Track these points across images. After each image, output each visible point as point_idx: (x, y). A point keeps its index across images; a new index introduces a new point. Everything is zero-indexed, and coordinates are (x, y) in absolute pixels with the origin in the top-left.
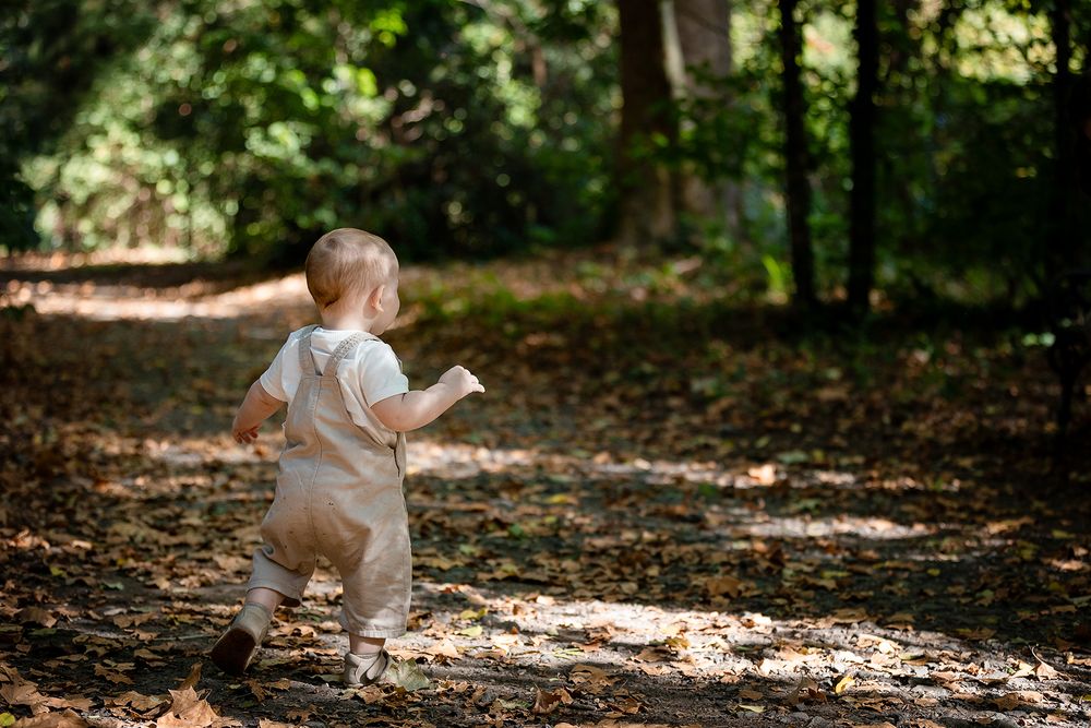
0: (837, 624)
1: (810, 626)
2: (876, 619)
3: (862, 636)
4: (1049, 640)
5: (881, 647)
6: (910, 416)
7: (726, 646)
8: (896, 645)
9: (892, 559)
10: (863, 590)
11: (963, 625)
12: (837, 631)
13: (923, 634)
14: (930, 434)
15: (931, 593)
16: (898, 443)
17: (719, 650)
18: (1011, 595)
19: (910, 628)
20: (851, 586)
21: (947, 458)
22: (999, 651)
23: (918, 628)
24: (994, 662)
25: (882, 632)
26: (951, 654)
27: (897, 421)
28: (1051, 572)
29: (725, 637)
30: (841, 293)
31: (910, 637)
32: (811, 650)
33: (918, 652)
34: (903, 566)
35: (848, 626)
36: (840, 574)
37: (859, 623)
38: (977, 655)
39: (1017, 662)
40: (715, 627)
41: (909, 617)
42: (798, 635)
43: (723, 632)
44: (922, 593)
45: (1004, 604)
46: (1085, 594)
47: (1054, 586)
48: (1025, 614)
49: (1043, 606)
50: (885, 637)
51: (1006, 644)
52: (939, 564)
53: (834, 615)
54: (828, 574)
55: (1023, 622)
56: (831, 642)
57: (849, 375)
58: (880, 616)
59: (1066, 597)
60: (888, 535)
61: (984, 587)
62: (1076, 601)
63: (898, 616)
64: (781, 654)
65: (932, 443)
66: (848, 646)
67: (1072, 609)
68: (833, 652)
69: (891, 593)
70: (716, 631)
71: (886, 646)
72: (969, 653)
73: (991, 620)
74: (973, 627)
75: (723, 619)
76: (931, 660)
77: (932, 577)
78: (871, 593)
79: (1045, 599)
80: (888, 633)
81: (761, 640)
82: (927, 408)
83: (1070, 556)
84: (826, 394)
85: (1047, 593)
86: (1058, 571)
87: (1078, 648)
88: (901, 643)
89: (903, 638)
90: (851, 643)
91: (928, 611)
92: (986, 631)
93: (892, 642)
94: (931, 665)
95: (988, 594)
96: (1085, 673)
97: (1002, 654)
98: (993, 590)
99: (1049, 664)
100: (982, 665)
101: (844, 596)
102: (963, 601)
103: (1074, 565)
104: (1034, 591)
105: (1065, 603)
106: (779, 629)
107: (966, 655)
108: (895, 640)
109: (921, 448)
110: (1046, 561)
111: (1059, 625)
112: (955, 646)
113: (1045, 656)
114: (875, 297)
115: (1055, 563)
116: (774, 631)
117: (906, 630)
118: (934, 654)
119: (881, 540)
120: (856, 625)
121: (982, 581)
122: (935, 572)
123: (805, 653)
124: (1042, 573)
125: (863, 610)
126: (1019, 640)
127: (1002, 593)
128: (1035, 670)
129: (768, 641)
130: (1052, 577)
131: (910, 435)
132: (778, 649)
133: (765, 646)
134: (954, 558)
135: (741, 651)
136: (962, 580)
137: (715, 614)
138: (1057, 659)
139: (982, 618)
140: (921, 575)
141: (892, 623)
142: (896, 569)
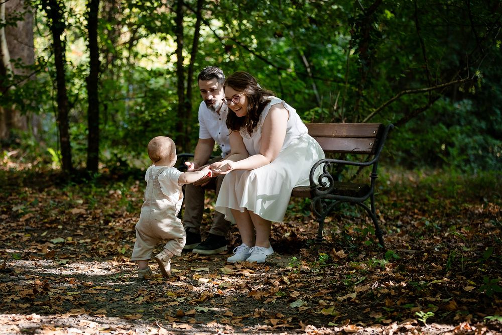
0: (71, 316)
1: (59, 318)
2: (89, 313)
3: (82, 321)
4: (166, 318)
5: (90, 326)
6: (113, 219)
7: (18, 329)
8: (97, 324)
9: (99, 285)
10: (85, 300)
11: (129, 313)
12: (71, 319)
13: (110, 318)
14: (121, 228)
15: (116, 300)
16: (106, 232)
17: (15, 332)
18: (151, 298)
19: (104, 316)
20: (79, 298)
21: (128, 238)
22: (143, 324)
23: (108, 316)
24: (141, 329)
25: (92, 318)
26: (122, 326)
27: (107, 222)
28: (169, 287)
29: (18, 325)
30: (84, 165)
31: (104, 320)
32: (57, 328)
33: (107, 326)
34: (104, 288)
35: (76, 317)
36: (75, 293)
37: (81, 315)
38: (133, 326)
39: (150, 328)
40: (13, 321)
41: (104, 311)
42: (52, 322)
43: (17, 323)
44: (111, 300)
45: (148, 302)
46: (183, 296)
47: (170, 293)
48: (156, 307)
49: (164, 302)
50: (93, 321)
51: (147, 321)
52: (120, 286)
53: (70, 312)
54: (69, 293)
55: (155, 310)
56: (68, 324)
57: (86, 202)
58: (91, 311)
59: (175, 298)
60: (99, 274)
61: (139, 296)
62: (179, 299)
63: (100, 311)
64: (43, 331)
65: (122, 232)
66: (76, 326)
67: (177, 303)
68: (68, 329)
69: (97, 300)
70: (14, 323)
71: (93, 324)
72: (130, 326)
73: (141, 310)
74: (132, 314)
75: (17, 317)
76: (112, 330)
77: (116, 292)
78: (88, 301)
79: (165, 300)
80: (94, 319)
81: (35, 325)
82: (121, 216)
83: (179, 280)
84: (75, 211)
85: (167, 297)
86: (172, 287)
87: (178, 320)
88: (100, 323)
89: (101, 321)
90: (76, 324)
91: (113, 308)
92: (138, 315)
93: (95, 323)
94: (112, 332)
95: (141, 298)
96: (180, 331)
97: (145, 325)
98: (143, 297)
99: (165, 328)
100: (135, 331)
101: (76, 303)
102: (130, 302)
103: (179, 284)
104: (161, 296)
105: (174, 301)
106: (44, 320)
107: (129, 326)
108: (97, 322)
109: (116, 234)
110: (168, 282)
111: (171, 310)
112: (124, 323)
113: (164, 325)
114: (101, 166)
115: (171, 283)
116: (41, 321)
117: (103, 317)
118: (114, 327)
119: (95, 276)
120: (80, 316)
121: (139, 293)
122: (119, 290)
123: (55, 330)
124: (165, 288)
125: (83, 309)
126: (153, 318)
127: (147, 298)
128: (158, 331)
129: (38, 326)
130: (169, 290)
131: (112, 228)
132: (42, 329)
133: (36, 328)
134: (127, 283)
135: (25, 331)
136: (130, 293)
137: (14, 315)
138: (169, 326)
139: (137, 310)
140: (112, 292)
141: (97, 314)
142: (101, 289)
